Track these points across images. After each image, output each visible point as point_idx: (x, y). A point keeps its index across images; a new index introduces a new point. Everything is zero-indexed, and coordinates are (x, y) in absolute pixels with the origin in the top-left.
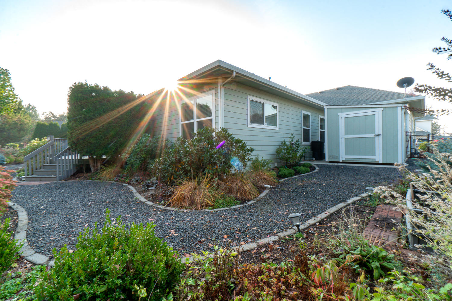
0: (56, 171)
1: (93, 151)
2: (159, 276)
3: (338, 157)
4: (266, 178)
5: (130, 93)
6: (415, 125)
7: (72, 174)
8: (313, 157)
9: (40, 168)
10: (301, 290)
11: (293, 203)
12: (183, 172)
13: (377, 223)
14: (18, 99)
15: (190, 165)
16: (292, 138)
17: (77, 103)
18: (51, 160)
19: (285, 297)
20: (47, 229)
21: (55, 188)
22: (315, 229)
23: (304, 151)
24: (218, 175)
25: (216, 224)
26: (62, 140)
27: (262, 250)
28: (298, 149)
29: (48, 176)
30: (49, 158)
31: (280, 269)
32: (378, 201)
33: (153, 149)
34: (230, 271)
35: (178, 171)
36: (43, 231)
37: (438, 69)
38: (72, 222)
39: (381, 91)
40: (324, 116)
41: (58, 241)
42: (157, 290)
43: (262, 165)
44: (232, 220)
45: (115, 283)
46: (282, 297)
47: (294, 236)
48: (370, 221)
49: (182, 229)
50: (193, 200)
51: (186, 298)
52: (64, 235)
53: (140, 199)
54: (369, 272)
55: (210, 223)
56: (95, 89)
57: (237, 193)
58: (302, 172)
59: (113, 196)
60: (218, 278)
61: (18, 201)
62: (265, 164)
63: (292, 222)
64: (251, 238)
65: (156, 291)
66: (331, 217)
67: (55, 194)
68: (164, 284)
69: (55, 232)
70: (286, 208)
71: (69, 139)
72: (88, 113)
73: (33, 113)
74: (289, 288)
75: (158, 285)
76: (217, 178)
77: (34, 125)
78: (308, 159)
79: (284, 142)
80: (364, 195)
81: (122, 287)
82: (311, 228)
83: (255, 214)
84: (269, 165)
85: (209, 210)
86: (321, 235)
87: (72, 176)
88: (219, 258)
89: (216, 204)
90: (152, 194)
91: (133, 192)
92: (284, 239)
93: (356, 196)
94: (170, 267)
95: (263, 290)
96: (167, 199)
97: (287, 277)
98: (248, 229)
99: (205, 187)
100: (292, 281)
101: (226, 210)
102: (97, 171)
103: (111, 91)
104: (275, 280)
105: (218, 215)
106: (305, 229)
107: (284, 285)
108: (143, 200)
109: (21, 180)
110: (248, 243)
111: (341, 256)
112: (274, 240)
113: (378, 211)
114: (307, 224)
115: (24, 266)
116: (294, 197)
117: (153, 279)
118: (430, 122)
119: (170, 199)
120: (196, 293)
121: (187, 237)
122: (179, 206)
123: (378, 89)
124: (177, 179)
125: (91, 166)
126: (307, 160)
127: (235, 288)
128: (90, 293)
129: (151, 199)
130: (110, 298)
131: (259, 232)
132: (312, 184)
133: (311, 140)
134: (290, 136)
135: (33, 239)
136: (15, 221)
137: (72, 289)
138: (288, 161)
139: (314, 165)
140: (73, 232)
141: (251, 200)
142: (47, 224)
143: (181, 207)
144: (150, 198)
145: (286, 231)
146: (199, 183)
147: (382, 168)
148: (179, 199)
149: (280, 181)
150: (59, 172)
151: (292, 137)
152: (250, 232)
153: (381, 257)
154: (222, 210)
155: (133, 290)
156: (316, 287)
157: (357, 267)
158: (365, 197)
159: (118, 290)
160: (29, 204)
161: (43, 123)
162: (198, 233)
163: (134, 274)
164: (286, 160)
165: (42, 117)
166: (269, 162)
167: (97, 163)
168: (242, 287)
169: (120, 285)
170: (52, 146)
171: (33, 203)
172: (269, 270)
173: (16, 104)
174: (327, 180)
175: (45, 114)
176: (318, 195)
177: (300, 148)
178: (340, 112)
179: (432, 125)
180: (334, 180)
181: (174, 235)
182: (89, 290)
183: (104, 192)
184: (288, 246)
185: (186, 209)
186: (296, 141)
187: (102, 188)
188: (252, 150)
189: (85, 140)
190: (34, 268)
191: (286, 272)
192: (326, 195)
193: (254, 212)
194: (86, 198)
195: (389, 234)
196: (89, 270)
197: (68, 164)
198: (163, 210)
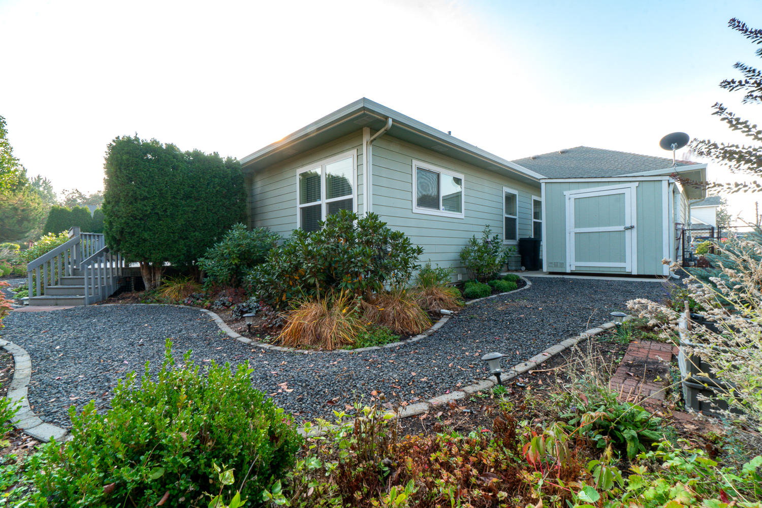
0: (84, 288)
1: (148, 254)
2: (257, 454)
3: (563, 265)
4: (444, 298)
5: (213, 154)
6: (689, 212)
7: (112, 293)
8: (523, 264)
9: (56, 284)
10: (505, 476)
11: (490, 338)
12: (302, 288)
13: (630, 369)
14: (20, 166)
15: (314, 275)
16: (487, 233)
17: (121, 172)
18: (75, 269)
19: (477, 487)
20: (64, 383)
21: (82, 316)
22: (527, 380)
23: (506, 254)
24: (363, 293)
25: (357, 373)
26: (94, 236)
27: (436, 414)
28: (496, 252)
29: (70, 297)
30: (72, 267)
31: (468, 442)
32: (631, 334)
33: (252, 250)
34: (383, 447)
35: (294, 285)
36: (58, 387)
37: (731, 114)
38: (109, 371)
39: (634, 155)
40: (540, 196)
41: (83, 403)
42: (254, 476)
43: (437, 278)
44: (386, 367)
45: (179, 464)
46: (472, 488)
47: (492, 391)
48: (618, 367)
49: (300, 381)
50: (319, 334)
51: (305, 492)
52: (94, 393)
53: (229, 334)
54: (620, 446)
55: (348, 371)
56: (152, 148)
57: (394, 323)
58: (504, 288)
59: (182, 329)
60: (363, 458)
61: (16, 337)
62: (442, 275)
63: (488, 370)
64: (418, 395)
65: (252, 479)
66: (553, 360)
67: (80, 325)
68: (267, 468)
69: (79, 388)
70: (478, 347)
71: (107, 233)
72: (139, 188)
73: (46, 192)
74: (484, 473)
75: (256, 469)
76: (361, 297)
77: (47, 213)
78: (514, 268)
79: (474, 239)
80: (608, 325)
81: (192, 471)
82: (520, 379)
83: (425, 356)
84: (449, 277)
85: (347, 351)
86: (537, 390)
87: (111, 296)
88: (363, 421)
89: (359, 341)
90: (249, 325)
91: (216, 321)
92: (474, 397)
93: (594, 327)
94: (277, 439)
95: (439, 476)
96: (275, 332)
97: (481, 455)
98: (413, 381)
99: (340, 313)
100: (489, 461)
101: (376, 350)
102: (155, 287)
103: (179, 151)
104: (459, 460)
105: (362, 358)
106: (510, 380)
107: (476, 468)
108: (234, 334)
109: (21, 303)
110: (412, 403)
111: (572, 422)
112: (457, 398)
113: (630, 350)
114: (513, 372)
115: (22, 444)
116: (490, 329)
117: (247, 459)
118: (715, 208)
119: (279, 334)
120: (323, 484)
121: (308, 394)
122: (295, 345)
123: (629, 152)
124: (293, 299)
125: (144, 279)
126: (512, 271)
127: (390, 474)
128: (133, 481)
129: (247, 333)
130: (169, 489)
131: (432, 386)
132: (521, 307)
133: (518, 237)
134: (483, 229)
135: (40, 400)
136: (8, 371)
137: (102, 475)
138: (480, 271)
139: (523, 278)
140: (109, 388)
141: (418, 334)
142: (65, 375)
143: (299, 346)
144: (245, 331)
145: (477, 383)
146: (330, 306)
147: (637, 282)
148: (296, 332)
149: (468, 303)
150: (89, 289)
151: (488, 230)
152: (416, 386)
153: (640, 421)
154: (370, 351)
155: (211, 476)
156: (530, 470)
157: (598, 438)
158: (609, 328)
159: (184, 475)
160: (35, 342)
161: (63, 208)
162: (328, 388)
163: (214, 449)
164: (478, 270)
165: (60, 199)
166: (449, 273)
167: (154, 274)
168: (402, 473)
169: (188, 467)
170: (78, 244)
171: (42, 341)
172: (450, 444)
173: (16, 176)
174: (545, 302)
175: (67, 193)
176: (531, 326)
177: (500, 249)
178: (566, 190)
179: (717, 215)
180: (557, 301)
181: (285, 392)
182: (132, 475)
183: (166, 323)
184: (481, 408)
185: (308, 350)
186: (494, 237)
187: (163, 316)
188: (420, 251)
189: (134, 235)
190: (39, 448)
191: (479, 447)
192: (543, 325)
193: (424, 353)
194: (135, 331)
195: (650, 388)
196: (133, 443)
197: (104, 276)
198: (267, 351)
